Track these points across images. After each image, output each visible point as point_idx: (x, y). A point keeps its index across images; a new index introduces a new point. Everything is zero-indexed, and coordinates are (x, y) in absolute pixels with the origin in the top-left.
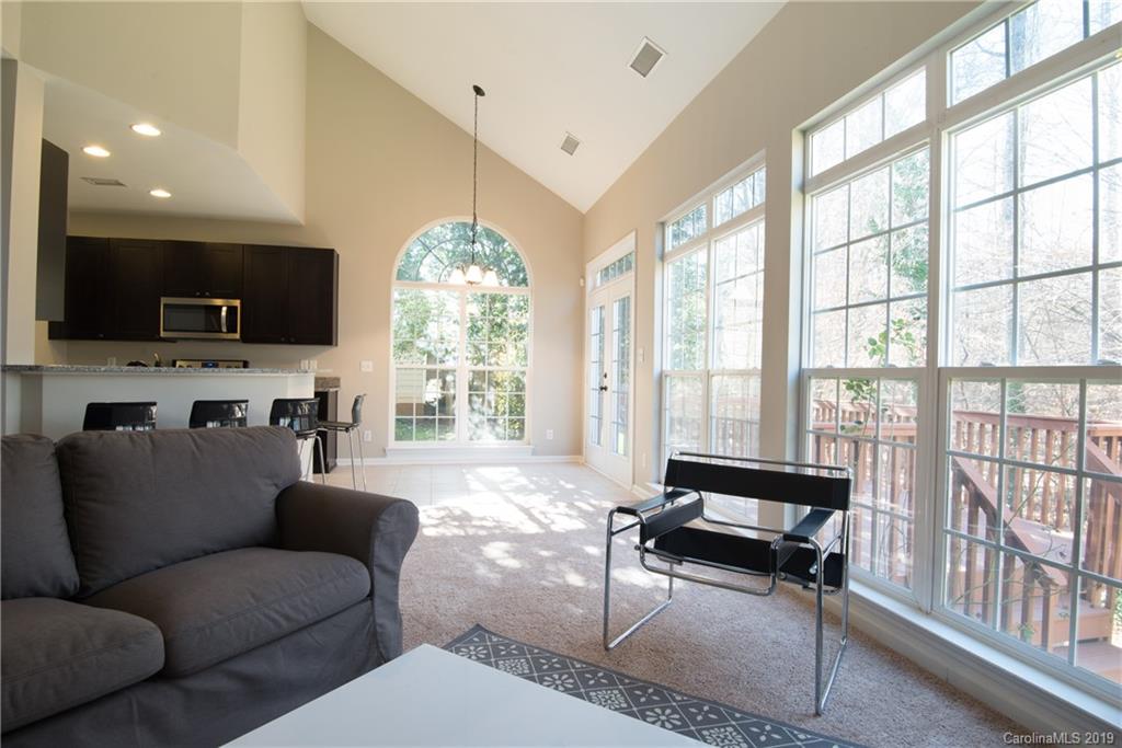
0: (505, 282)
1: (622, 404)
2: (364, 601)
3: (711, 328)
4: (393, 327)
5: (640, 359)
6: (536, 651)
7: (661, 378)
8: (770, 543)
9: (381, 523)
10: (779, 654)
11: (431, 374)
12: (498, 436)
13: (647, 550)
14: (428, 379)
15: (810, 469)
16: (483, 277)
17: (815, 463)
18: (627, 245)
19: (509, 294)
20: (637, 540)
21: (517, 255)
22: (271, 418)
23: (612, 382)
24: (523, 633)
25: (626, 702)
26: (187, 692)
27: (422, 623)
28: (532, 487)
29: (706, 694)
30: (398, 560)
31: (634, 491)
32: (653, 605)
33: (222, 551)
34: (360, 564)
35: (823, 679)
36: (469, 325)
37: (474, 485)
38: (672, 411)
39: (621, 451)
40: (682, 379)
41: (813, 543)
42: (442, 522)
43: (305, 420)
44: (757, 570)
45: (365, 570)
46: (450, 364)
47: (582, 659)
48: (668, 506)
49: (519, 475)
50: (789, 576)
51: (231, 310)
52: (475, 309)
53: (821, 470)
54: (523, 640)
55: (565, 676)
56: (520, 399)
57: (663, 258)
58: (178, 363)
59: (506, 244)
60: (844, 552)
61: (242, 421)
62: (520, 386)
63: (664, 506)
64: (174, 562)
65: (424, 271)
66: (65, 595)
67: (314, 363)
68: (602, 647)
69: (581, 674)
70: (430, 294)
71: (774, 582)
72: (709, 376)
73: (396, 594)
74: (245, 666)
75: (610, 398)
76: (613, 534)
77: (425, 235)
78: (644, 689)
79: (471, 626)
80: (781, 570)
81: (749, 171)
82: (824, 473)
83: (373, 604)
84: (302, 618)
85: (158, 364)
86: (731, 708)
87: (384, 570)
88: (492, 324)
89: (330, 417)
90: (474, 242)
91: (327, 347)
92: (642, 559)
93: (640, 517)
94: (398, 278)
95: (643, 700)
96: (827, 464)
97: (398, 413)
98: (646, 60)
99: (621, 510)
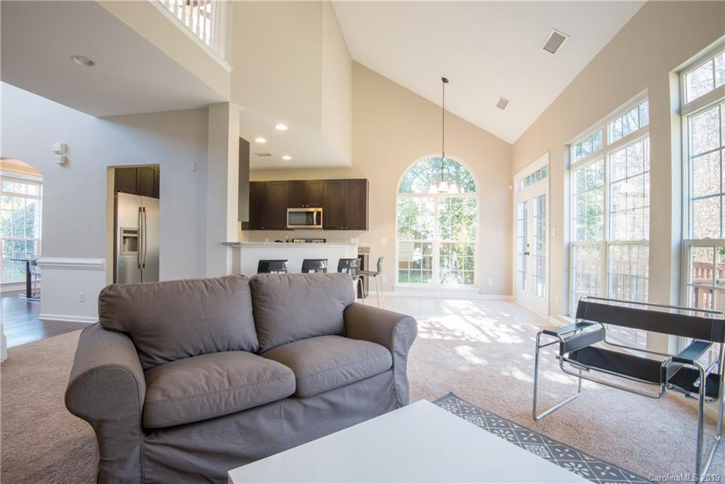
0: (462, 190)
1: (540, 265)
2: (389, 370)
3: (607, 212)
4: (397, 219)
5: (553, 235)
6: (488, 414)
7: (569, 248)
8: (661, 363)
9: (397, 328)
10: (665, 440)
11: (417, 245)
12: (459, 282)
13: (565, 360)
14: (415, 248)
15: (690, 312)
16: (449, 188)
17: (694, 308)
18: (543, 161)
19: (463, 197)
20: (558, 352)
21: (468, 174)
22: (338, 269)
23: (533, 249)
24: (479, 402)
25: (550, 455)
26: (305, 406)
27: (418, 387)
28: (484, 314)
29: (607, 458)
30: (406, 350)
31: (549, 321)
32: (567, 396)
33: (319, 336)
34: (386, 349)
35: (703, 462)
36: (440, 216)
37: (447, 310)
38: (577, 269)
39: (540, 294)
40: (583, 247)
41: (697, 365)
42: (429, 330)
43: (354, 270)
44: (650, 381)
45: (389, 353)
46: (429, 239)
47: (519, 423)
48: (578, 332)
49: (473, 306)
50: (675, 386)
51: (318, 213)
52: (443, 207)
53: (699, 312)
54: (479, 406)
55: (507, 432)
56: (471, 261)
57: (569, 168)
58: (295, 241)
59: (461, 167)
60: (721, 373)
61: (325, 270)
62: (470, 252)
63: (575, 331)
64: (298, 340)
65: (414, 187)
66: (252, 351)
67: (357, 240)
68: (532, 418)
69: (518, 432)
70: (417, 200)
71: (664, 390)
72: (606, 245)
73: (405, 369)
74: (331, 397)
75: (532, 260)
76: (540, 347)
77: (414, 167)
78: (563, 449)
79: (447, 393)
80: (670, 381)
81: (636, 105)
82: (702, 315)
83: (393, 373)
84: (358, 376)
85: (287, 241)
86: (627, 471)
87: (400, 355)
88: (454, 215)
89: (365, 269)
90: (443, 168)
91: (364, 231)
92: (561, 365)
93: (559, 338)
94: (400, 192)
95: (562, 455)
96: (704, 309)
97: (400, 267)
98: (555, 43)
99: (545, 332)
